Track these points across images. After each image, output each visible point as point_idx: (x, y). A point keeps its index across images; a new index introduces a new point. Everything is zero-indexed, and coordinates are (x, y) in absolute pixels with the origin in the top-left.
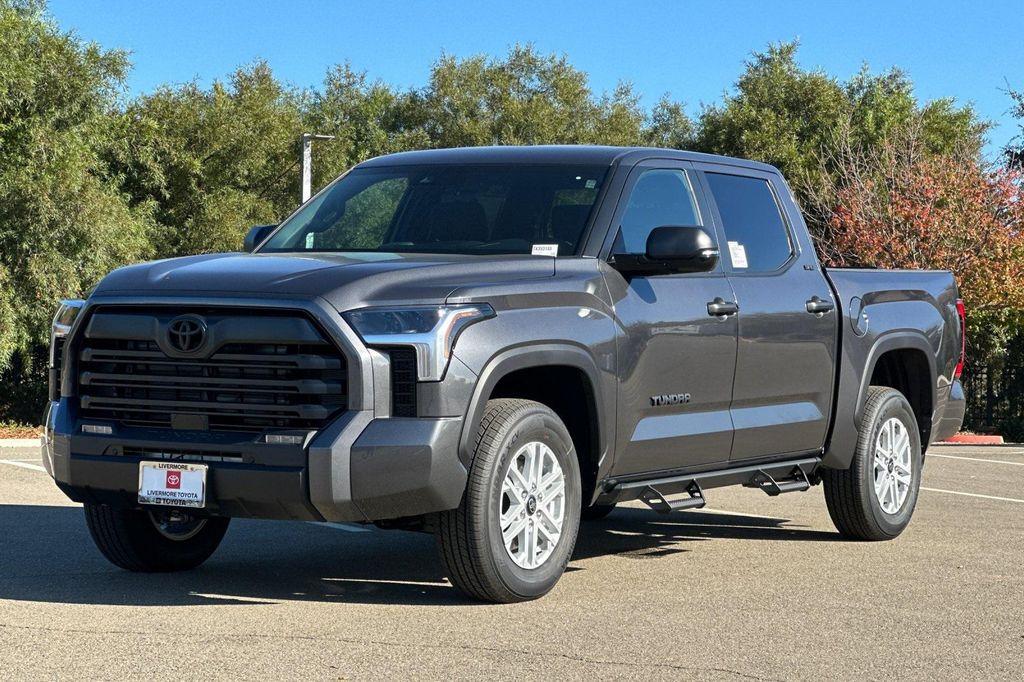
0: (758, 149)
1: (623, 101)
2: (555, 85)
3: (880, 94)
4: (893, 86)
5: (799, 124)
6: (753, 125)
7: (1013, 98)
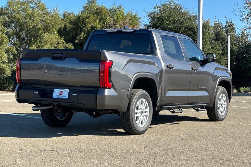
0: (89, 24)
1: (56, 11)
2: (39, 6)
3: (117, 11)
4: (120, 9)
5: (99, 18)
6: (88, 17)
7: (146, 13)
